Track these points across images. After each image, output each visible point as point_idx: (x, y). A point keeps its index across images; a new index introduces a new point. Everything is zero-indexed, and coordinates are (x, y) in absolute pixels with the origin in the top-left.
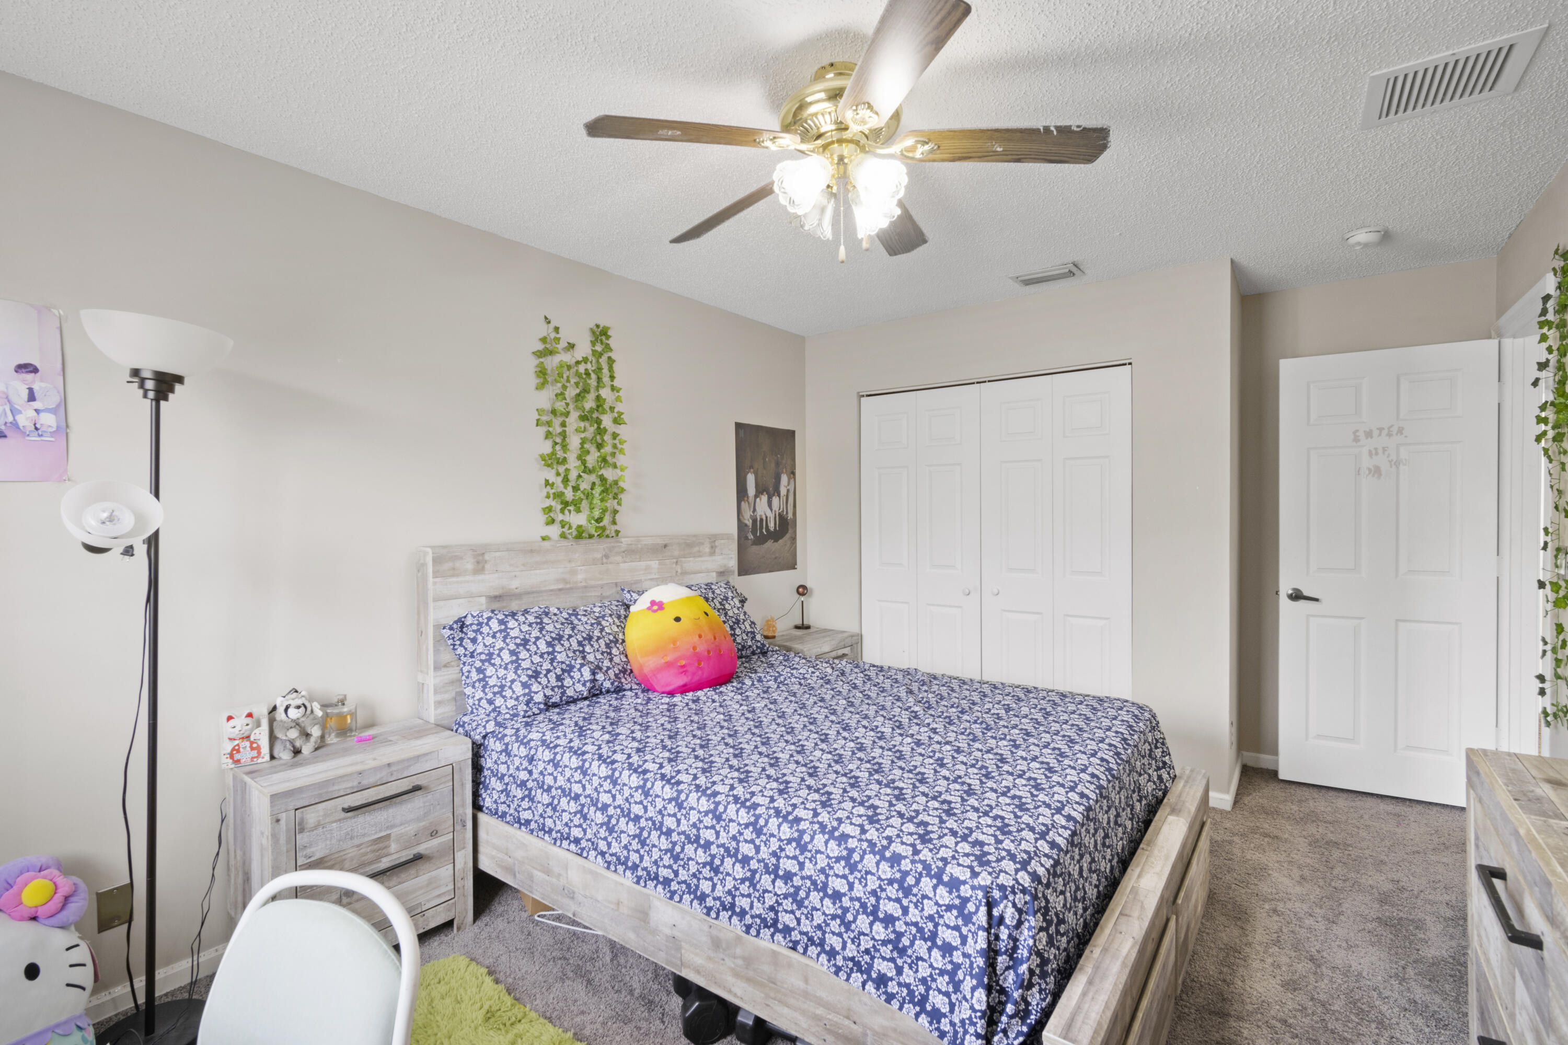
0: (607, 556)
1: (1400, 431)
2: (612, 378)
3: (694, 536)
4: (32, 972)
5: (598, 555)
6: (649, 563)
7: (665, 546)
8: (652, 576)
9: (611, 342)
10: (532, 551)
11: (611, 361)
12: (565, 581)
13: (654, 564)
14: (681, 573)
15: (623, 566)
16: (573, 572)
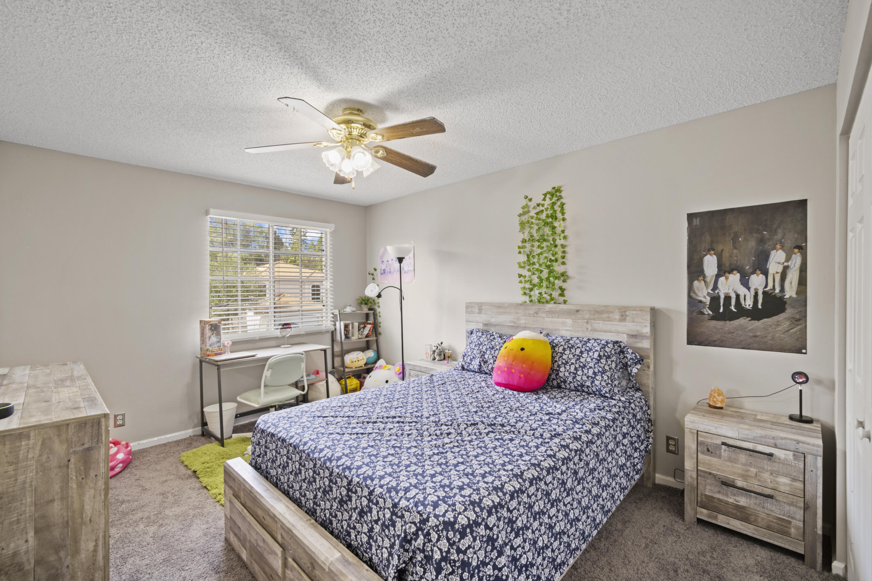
0: (537, 313)
2: (563, 214)
3: (605, 306)
4: (387, 382)
5: (532, 312)
6: (565, 320)
7: (577, 311)
8: (568, 328)
9: (563, 194)
10: (499, 307)
11: (563, 205)
12: (514, 322)
13: (569, 321)
14: (591, 330)
15: (548, 319)
16: (518, 319)
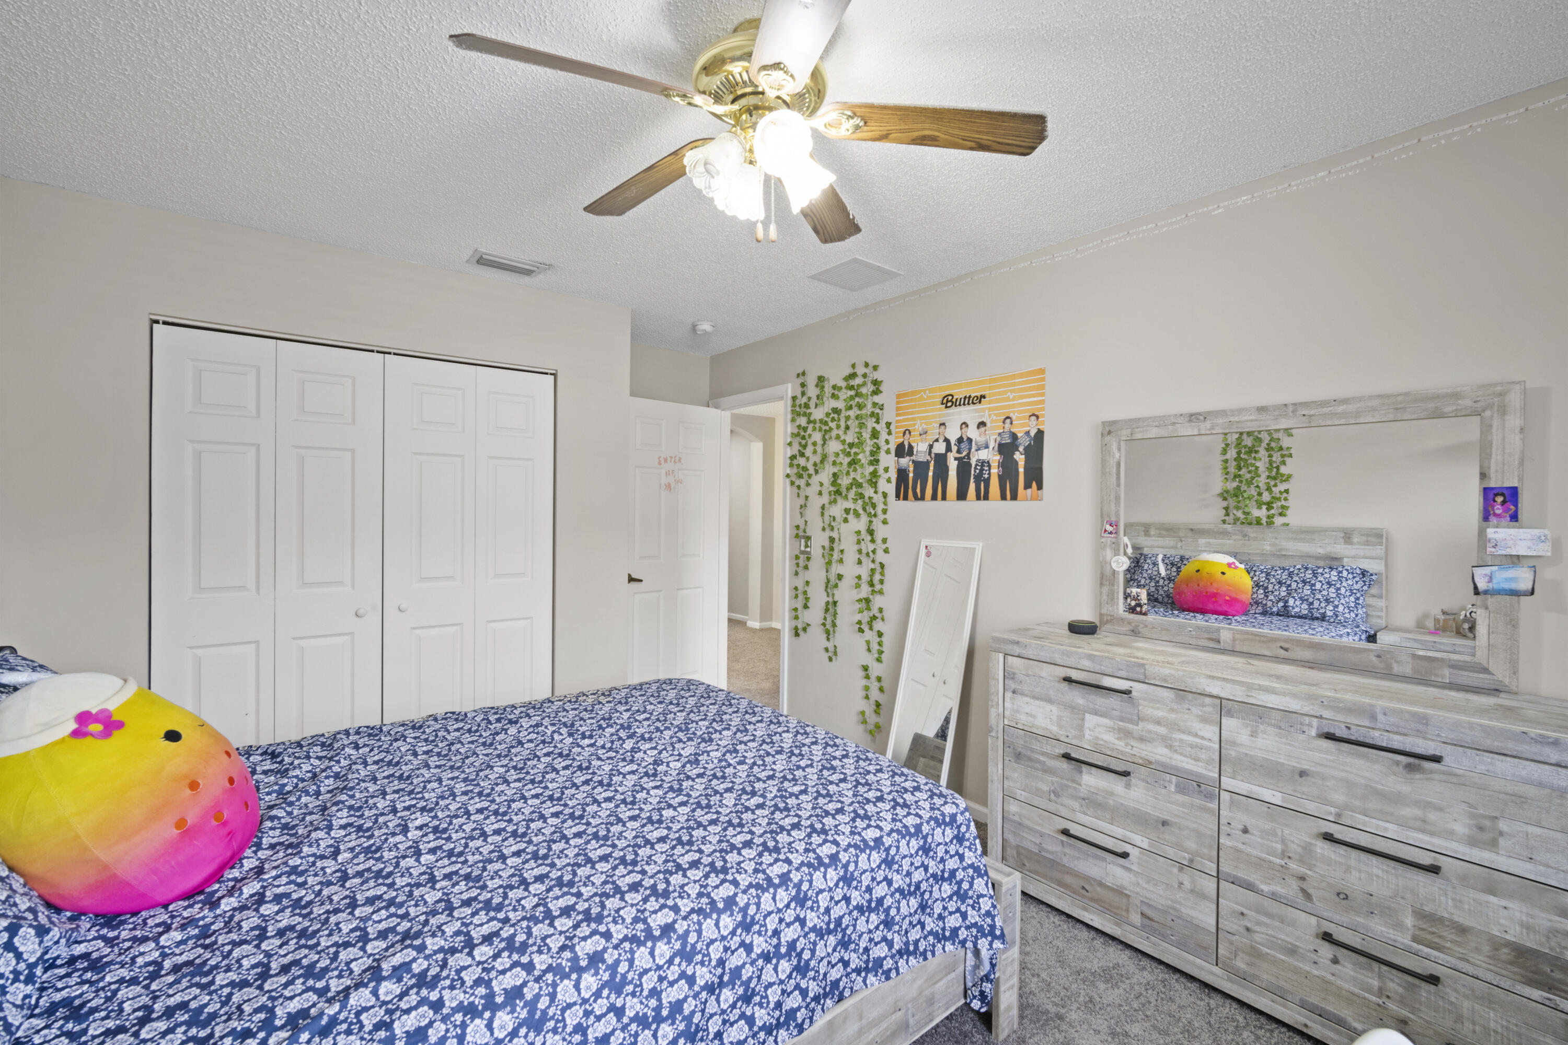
1: (680, 460)
